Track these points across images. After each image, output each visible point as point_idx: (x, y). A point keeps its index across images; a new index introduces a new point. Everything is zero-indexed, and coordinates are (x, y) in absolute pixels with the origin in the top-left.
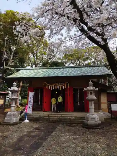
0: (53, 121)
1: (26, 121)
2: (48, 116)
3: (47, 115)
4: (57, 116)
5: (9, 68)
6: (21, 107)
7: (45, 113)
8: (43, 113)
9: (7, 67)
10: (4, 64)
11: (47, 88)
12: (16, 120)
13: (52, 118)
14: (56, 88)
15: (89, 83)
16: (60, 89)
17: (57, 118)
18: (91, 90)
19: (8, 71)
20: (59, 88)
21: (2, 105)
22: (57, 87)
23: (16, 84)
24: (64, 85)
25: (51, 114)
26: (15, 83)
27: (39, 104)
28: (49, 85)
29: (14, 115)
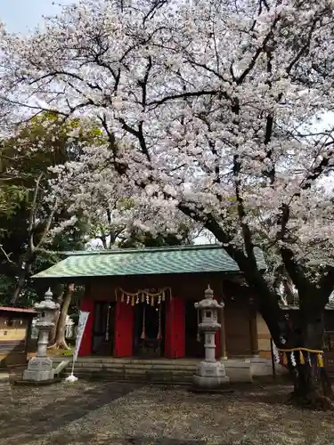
0: (131, 378)
1: (72, 378)
2: (123, 368)
3: (121, 366)
4: (142, 366)
5: (43, 250)
6: (69, 348)
7: (118, 361)
8: (111, 360)
9: (37, 248)
10: (32, 240)
11: (122, 300)
12: (49, 375)
13: (131, 371)
14: (143, 300)
15: (206, 291)
16: (152, 304)
17: (141, 372)
18: (208, 308)
19: (38, 257)
20: (150, 301)
21: (23, 341)
22: (145, 298)
23: (51, 294)
24: (162, 295)
25: (131, 363)
26: (49, 293)
27: (107, 338)
28: (128, 294)
29: (44, 364)
